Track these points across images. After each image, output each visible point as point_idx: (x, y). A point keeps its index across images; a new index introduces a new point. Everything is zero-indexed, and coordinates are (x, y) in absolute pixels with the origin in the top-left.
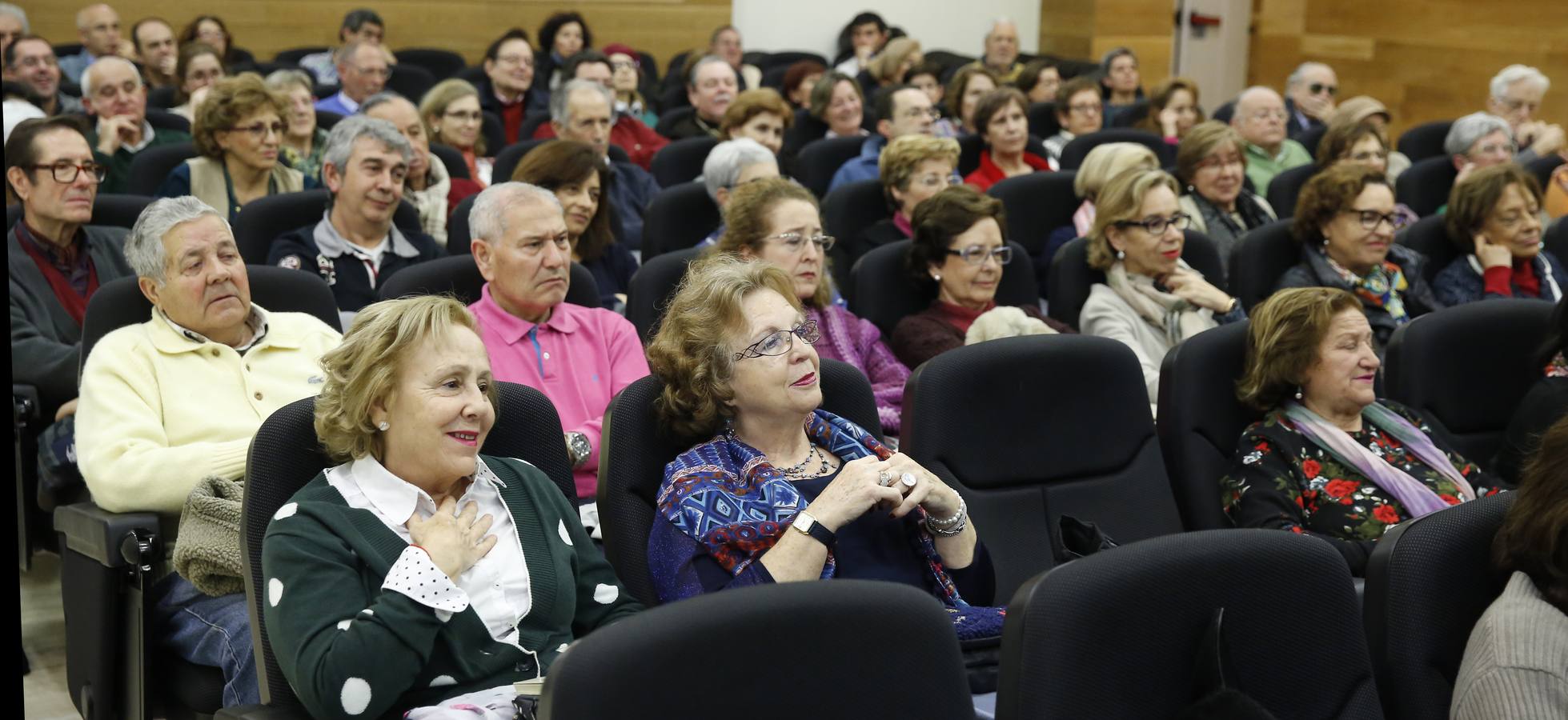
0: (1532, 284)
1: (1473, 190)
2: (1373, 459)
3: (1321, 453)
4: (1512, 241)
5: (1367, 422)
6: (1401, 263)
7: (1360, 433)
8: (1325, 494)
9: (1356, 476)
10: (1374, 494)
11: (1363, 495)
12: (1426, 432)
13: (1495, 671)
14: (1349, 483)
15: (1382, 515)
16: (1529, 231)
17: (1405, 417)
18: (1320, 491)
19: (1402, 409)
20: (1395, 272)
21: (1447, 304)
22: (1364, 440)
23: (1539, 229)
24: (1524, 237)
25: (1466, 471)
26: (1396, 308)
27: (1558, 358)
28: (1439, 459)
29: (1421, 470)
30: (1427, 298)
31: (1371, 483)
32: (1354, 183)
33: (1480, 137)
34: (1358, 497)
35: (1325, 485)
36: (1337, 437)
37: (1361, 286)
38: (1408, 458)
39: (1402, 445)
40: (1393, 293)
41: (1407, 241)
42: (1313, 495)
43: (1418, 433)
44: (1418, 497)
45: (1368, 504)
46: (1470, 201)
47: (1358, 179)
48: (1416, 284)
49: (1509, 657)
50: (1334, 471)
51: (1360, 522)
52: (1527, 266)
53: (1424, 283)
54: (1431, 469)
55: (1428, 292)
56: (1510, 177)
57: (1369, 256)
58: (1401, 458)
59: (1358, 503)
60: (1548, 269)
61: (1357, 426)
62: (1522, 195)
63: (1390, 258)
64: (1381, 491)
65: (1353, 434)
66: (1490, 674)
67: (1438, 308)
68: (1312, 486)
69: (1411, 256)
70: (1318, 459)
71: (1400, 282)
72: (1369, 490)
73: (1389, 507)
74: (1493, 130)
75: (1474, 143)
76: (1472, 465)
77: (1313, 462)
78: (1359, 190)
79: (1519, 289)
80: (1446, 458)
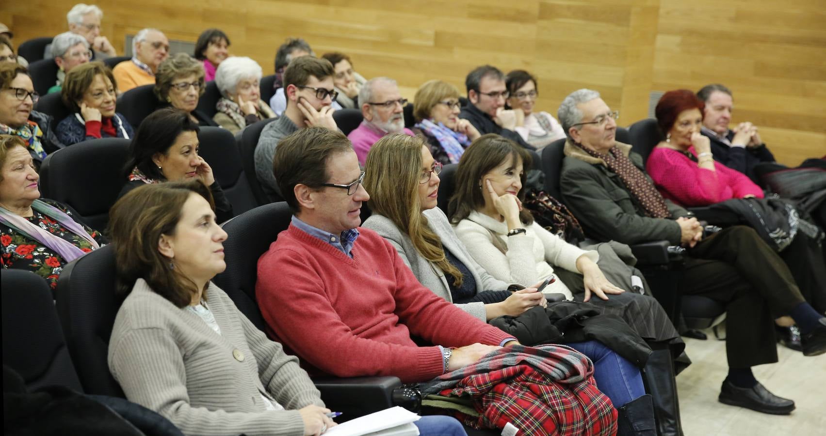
0: (112, 131)
1: (77, 77)
2: (41, 231)
3: (11, 231)
4: (99, 107)
5: (35, 211)
6: (38, 121)
7: (33, 217)
8: (16, 254)
9: (33, 241)
10: (45, 251)
11: (39, 252)
12: (69, 215)
13: (131, 332)
14: (29, 246)
15: (51, 263)
16: (108, 102)
17: (57, 207)
18: (13, 253)
19: (55, 203)
20: (35, 126)
21: (68, 143)
22: (36, 221)
23: (113, 100)
24: (105, 105)
25: (94, 234)
26: (38, 147)
27: (135, 170)
28: (79, 229)
29: (69, 236)
30: (55, 141)
31: (43, 246)
32: (11, 72)
33: (70, 47)
34: (36, 254)
35: (15, 249)
36: (20, 221)
37: (16, 134)
38: (61, 229)
39: (57, 222)
40: (35, 138)
41: (38, 108)
42: (9, 255)
43: (65, 215)
44: (70, 251)
45: (42, 257)
46: (75, 83)
47: (13, 69)
48: (48, 133)
49: (138, 324)
50: (19, 240)
51: (38, 268)
52: (109, 122)
53: (52, 133)
54: (75, 235)
55: (55, 138)
56: (97, 70)
57: (21, 118)
58: (58, 230)
59: (36, 257)
60: (120, 123)
61: (30, 213)
62: (104, 81)
63: (31, 118)
64: (48, 250)
65: (28, 218)
66: (129, 334)
67: (63, 148)
68: (7, 251)
69: (43, 117)
70: (10, 234)
71: (38, 132)
72: (42, 249)
73: (54, 258)
74: (77, 43)
75: (66, 51)
76: (96, 231)
77: (7, 236)
78: (14, 77)
79: (105, 134)
80: (83, 228)
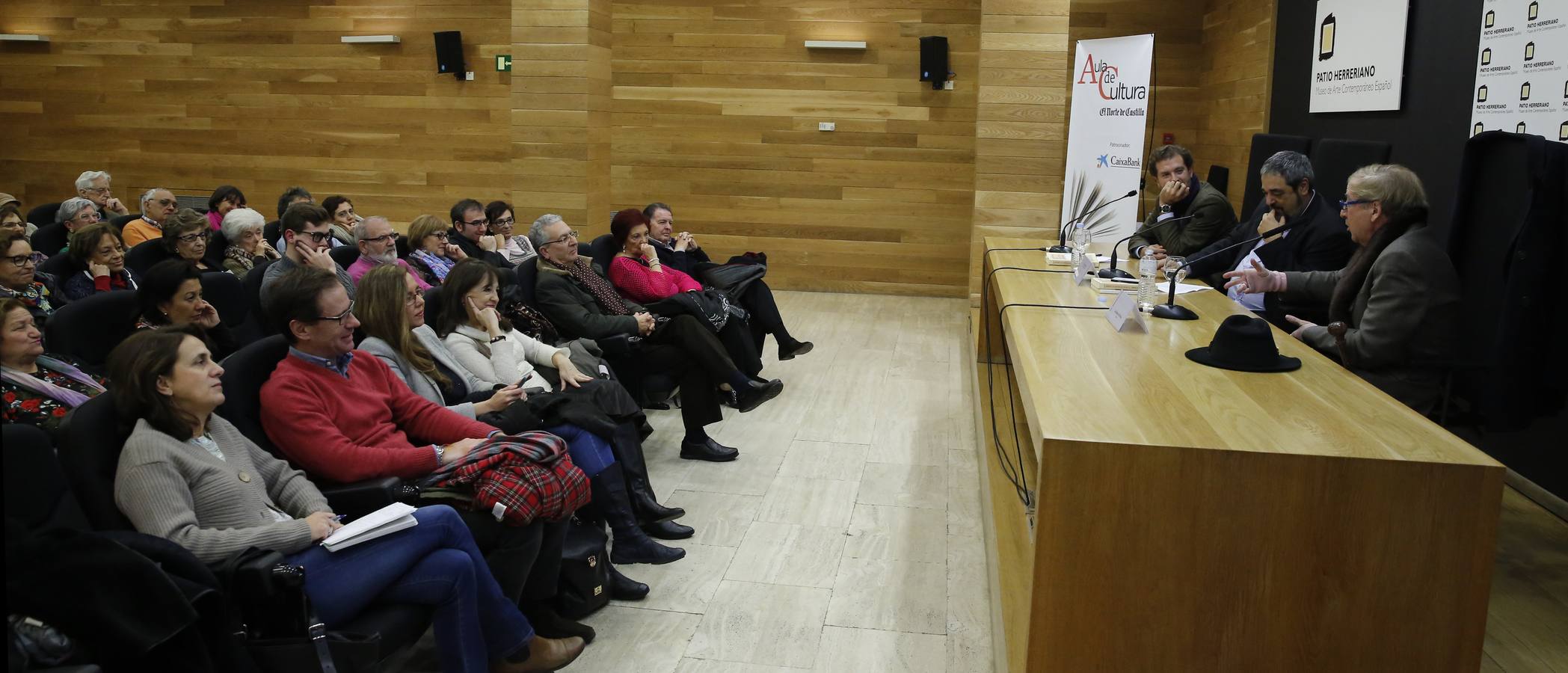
0: (122, 284)
1: (84, 237)
2: (48, 385)
3: (15, 388)
4: (107, 263)
5: (40, 366)
6: (44, 281)
7: (38, 372)
8: (21, 409)
10: (52, 403)
11: (46, 404)
12: (77, 366)
13: (135, 469)
14: (35, 400)
16: (117, 258)
17: (62, 360)
18: (18, 408)
19: (60, 357)
20: (41, 286)
21: (74, 299)
22: (40, 375)
23: (122, 256)
24: (114, 261)
25: (103, 382)
26: (46, 306)
27: (142, 318)
28: (87, 379)
30: (63, 297)
31: (50, 398)
32: (4, 242)
33: (78, 210)
35: (20, 404)
36: (24, 377)
37: (21, 296)
38: (68, 380)
39: (64, 375)
40: (42, 298)
42: (14, 411)
43: (72, 367)
46: (82, 243)
47: (6, 239)
48: (56, 292)
49: (141, 460)
50: (24, 395)
52: (118, 276)
53: (60, 291)
54: (82, 383)
55: (63, 295)
56: (104, 230)
57: (23, 279)
58: (65, 381)
60: (130, 276)
61: (34, 369)
62: (113, 240)
63: (36, 279)
65: (33, 374)
66: (133, 471)
67: (69, 302)
68: (12, 406)
69: (50, 276)
70: (14, 391)
71: (45, 291)
72: (48, 402)
74: (85, 207)
75: (76, 214)
77: (11, 393)
78: (9, 245)
79: (113, 286)
80: (89, 377)
